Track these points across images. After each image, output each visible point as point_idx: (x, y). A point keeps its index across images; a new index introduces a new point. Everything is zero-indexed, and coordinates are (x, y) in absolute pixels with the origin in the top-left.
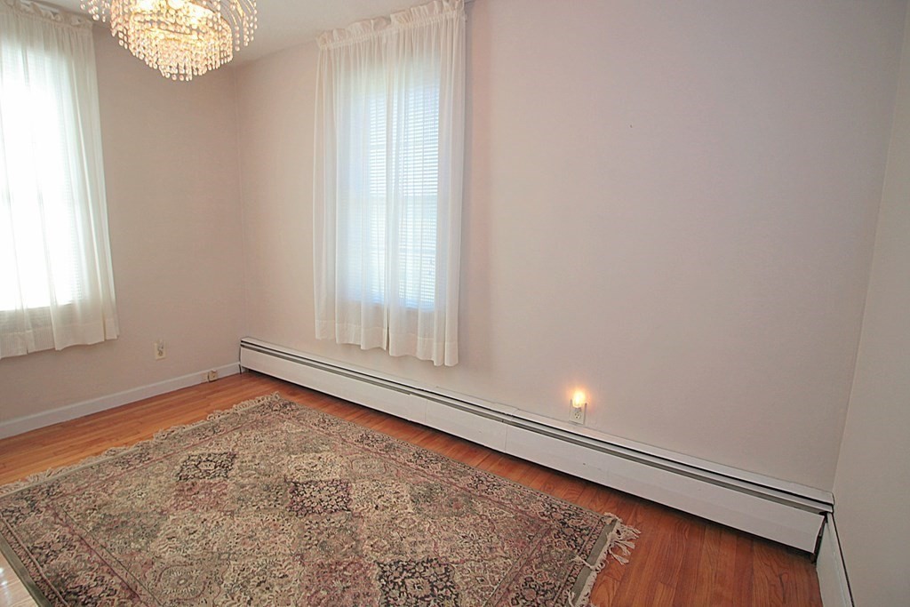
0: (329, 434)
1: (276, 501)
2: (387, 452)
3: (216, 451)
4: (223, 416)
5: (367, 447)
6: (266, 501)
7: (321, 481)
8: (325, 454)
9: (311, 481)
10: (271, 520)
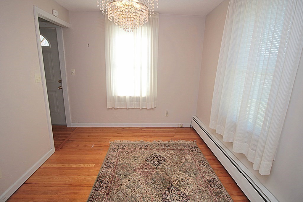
0: (199, 170)
1: (161, 188)
2: (216, 195)
3: (162, 156)
4: (173, 143)
5: (209, 186)
6: (158, 186)
7: (180, 191)
8: (191, 178)
9: (177, 188)
10: (153, 196)
